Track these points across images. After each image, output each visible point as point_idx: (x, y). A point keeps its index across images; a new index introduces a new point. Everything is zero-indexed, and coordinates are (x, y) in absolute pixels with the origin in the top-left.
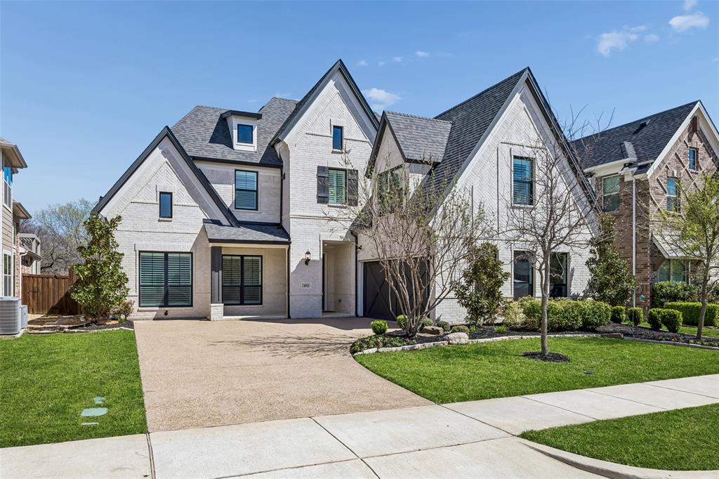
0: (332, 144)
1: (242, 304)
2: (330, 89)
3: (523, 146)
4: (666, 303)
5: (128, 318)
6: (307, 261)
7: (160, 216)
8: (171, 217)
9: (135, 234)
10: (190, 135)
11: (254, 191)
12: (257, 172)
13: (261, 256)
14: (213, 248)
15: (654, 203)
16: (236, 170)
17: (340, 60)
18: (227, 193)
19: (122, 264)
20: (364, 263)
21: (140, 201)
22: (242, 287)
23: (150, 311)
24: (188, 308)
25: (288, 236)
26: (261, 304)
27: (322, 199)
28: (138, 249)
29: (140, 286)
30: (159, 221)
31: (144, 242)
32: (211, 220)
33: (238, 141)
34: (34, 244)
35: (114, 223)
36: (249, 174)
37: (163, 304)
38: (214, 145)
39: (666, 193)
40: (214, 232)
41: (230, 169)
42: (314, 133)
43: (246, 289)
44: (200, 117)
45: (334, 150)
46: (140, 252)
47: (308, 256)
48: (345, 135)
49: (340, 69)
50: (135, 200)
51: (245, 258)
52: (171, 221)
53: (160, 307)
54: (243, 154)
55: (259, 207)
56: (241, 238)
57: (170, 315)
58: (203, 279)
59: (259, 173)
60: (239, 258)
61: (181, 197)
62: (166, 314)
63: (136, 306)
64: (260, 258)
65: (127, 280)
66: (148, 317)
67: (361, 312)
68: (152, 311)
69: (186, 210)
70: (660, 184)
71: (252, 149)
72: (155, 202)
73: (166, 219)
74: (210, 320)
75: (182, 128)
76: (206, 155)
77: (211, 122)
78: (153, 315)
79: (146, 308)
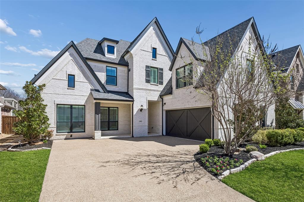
0: (152, 56)
1: (109, 130)
2: (151, 31)
5: (50, 139)
6: (141, 110)
7: (68, 87)
8: (74, 87)
9: (55, 95)
10: (84, 49)
11: (115, 77)
12: (116, 68)
13: (118, 108)
14: (96, 103)
16: (107, 66)
17: (156, 17)
18: (102, 77)
19: (46, 110)
20: (166, 111)
21: (57, 78)
22: (109, 122)
23: (62, 135)
24: (83, 133)
25: (132, 98)
26: (118, 130)
27: (148, 81)
28: (56, 103)
29: (57, 122)
30: (68, 89)
31: (59, 100)
32: (95, 89)
33: (107, 53)
34: (13, 103)
35: (41, 87)
36: (113, 69)
37: (70, 131)
38: (96, 54)
39: (291, 82)
40: (96, 95)
41: (104, 65)
42: (144, 50)
43: (110, 123)
44: (88, 42)
45: (153, 59)
46: (57, 104)
47: (142, 107)
48: (158, 52)
49: (155, 22)
50: (55, 78)
51: (110, 108)
52: (74, 89)
53: (68, 132)
54: (110, 59)
55: (117, 84)
56: (110, 98)
57: (73, 137)
58: (90, 118)
59: (118, 68)
60: (107, 108)
61: (79, 77)
62: (71, 136)
63: (55, 133)
64: (117, 108)
65: (48, 119)
66: (62, 138)
67: (164, 134)
68: (64, 135)
69: (81, 84)
71: (114, 57)
72: (66, 79)
73: (71, 88)
74: (94, 139)
75: (80, 46)
76: (92, 57)
77: (94, 45)
78: (64, 137)
79: (60, 134)
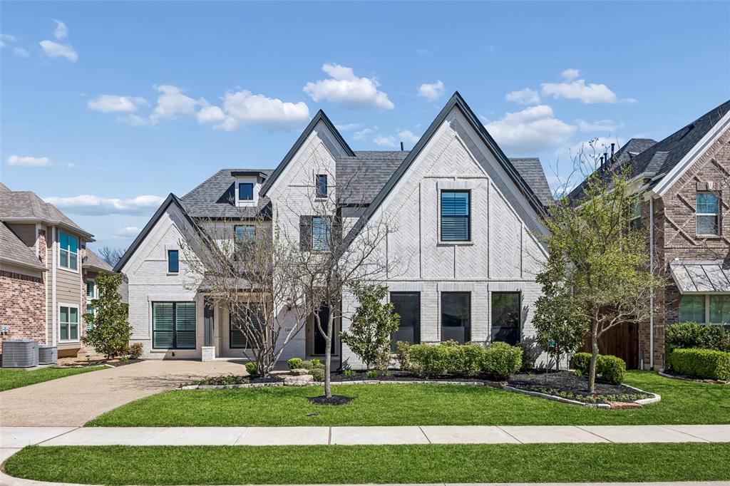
0: (315, 193)
2: (313, 139)
3: (454, 178)
4: (676, 350)
6: (289, 307)
7: (169, 271)
8: (178, 272)
9: (148, 288)
10: (202, 198)
12: (255, 226)
14: (206, 297)
15: (673, 226)
16: (235, 226)
17: (321, 110)
21: (152, 259)
23: (160, 353)
24: (192, 350)
25: (272, 284)
27: (305, 246)
28: (151, 300)
29: (153, 331)
30: (169, 275)
31: (155, 294)
33: (240, 199)
36: (247, 228)
37: (172, 347)
38: (220, 205)
39: (694, 211)
41: (230, 226)
42: (296, 184)
44: (219, 179)
45: (318, 199)
46: (153, 302)
48: (329, 183)
49: (321, 118)
50: (148, 259)
52: (177, 275)
53: (169, 349)
57: (176, 356)
59: (257, 227)
61: (186, 254)
62: (173, 355)
63: (148, 348)
66: (159, 357)
68: (162, 352)
70: (683, 201)
71: (253, 205)
72: (165, 259)
73: (173, 273)
74: (201, 361)
75: (198, 192)
76: (208, 214)
77: (227, 183)
78: (163, 356)
79: (158, 350)
